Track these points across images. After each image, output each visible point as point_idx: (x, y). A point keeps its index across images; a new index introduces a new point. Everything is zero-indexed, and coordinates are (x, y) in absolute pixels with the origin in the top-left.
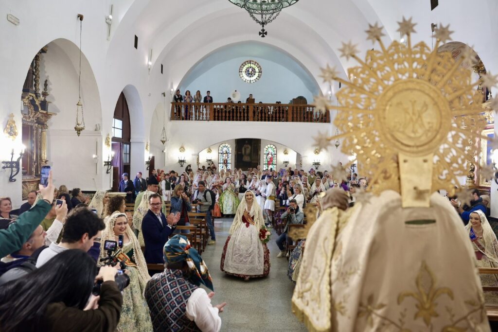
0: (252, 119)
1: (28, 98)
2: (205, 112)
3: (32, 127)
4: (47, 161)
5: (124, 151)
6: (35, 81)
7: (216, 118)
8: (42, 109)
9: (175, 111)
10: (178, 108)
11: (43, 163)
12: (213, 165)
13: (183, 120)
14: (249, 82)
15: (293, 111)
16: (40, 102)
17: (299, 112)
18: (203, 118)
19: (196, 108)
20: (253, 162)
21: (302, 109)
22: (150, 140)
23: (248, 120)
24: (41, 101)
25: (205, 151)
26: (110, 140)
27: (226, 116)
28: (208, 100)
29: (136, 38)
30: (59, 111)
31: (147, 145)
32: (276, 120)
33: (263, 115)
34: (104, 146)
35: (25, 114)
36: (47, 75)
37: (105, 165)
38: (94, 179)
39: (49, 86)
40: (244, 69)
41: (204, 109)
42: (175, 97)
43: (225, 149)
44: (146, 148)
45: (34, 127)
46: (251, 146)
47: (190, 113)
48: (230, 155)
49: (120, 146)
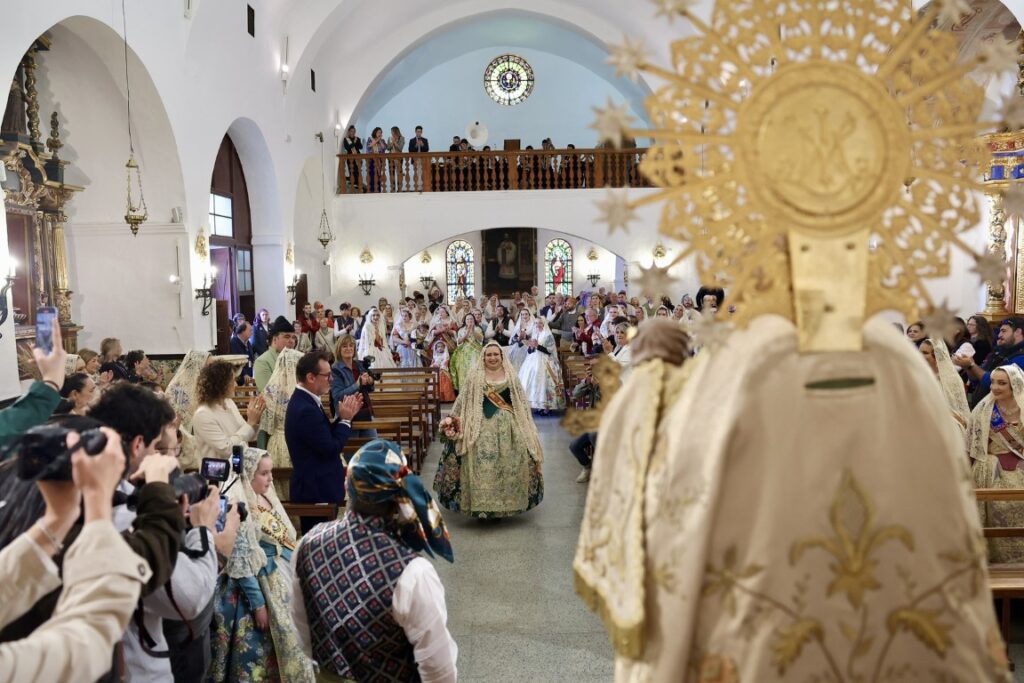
0: (517, 184)
1: (17, 154)
2: (412, 173)
3: (30, 218)
4: (71, 292)
5: (239, 266)
6: (30, 116)
7: (438, 185)
8: (49, 179)
9: (347, 174)
10: (352, 166)
11: (62, 296)
12: (435, 289)
13: (365, 191)
14: (507, 102)
15: (605, 162)
16: (44, 163)
17: (618, 165)
18: (408, 186)
19: (392, 165)
20: (521, 279)
21: (625, 160)
22: (295, 241)
23: (506, 187)
24: (47, 160)
25: (417, 259)
26: (206, 242)
27: (458, 182)
28: (419, 146)
29: (251, 12)
30: (88, 182)
31: (289, 251)
32: (568, 186)
33: (540, 175)
34: (194, 255)
35: (12, 191)
36: (55, 100)
37: (197, 297)
38: (175, 328)
39: (63, 127)
40: (495, 75)
41: (411, 167)
42: (345, 141)
43: (460, 254)
44: (287, 258)
45: (35, 219)
46: (516, 244)
47: (379, 177)
48: (472, 266)
49: (231, 254)
